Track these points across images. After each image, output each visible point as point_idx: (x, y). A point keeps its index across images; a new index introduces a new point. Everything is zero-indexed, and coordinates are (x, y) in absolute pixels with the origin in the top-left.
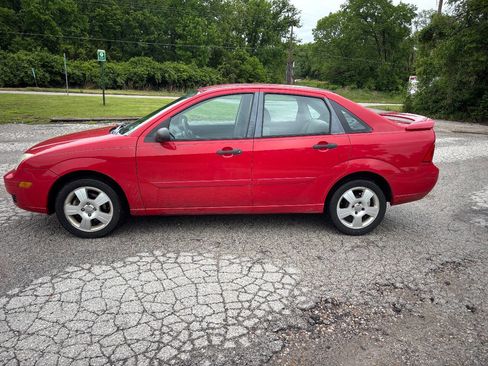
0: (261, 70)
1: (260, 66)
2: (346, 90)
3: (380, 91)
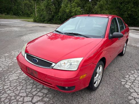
2: (4, 15)
3: (15, 15)
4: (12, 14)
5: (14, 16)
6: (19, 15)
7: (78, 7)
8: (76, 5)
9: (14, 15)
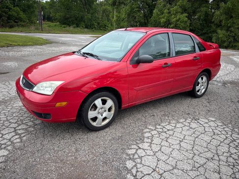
0: (22, 15)
1: (21, 13)
2: (71, 28)
3: (88, 28)
4: (83, 27)
5: (86, 30)
6: (92, 28)
7: (182, 13)
8: (180, 10)
9: (86, 28)
